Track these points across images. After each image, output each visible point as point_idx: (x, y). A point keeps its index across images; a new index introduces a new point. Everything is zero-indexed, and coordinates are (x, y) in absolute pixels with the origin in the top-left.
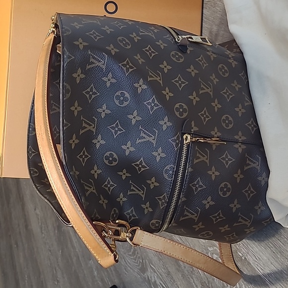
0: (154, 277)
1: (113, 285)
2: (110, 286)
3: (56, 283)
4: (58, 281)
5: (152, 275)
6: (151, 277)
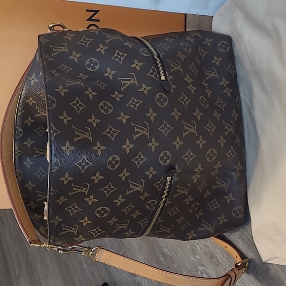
0: (145, 283)
1: (104, 282)
2: (102, 284)
3: (45, 267)
4: (47, 266)
5: (143, 281)
6: (141, 282)
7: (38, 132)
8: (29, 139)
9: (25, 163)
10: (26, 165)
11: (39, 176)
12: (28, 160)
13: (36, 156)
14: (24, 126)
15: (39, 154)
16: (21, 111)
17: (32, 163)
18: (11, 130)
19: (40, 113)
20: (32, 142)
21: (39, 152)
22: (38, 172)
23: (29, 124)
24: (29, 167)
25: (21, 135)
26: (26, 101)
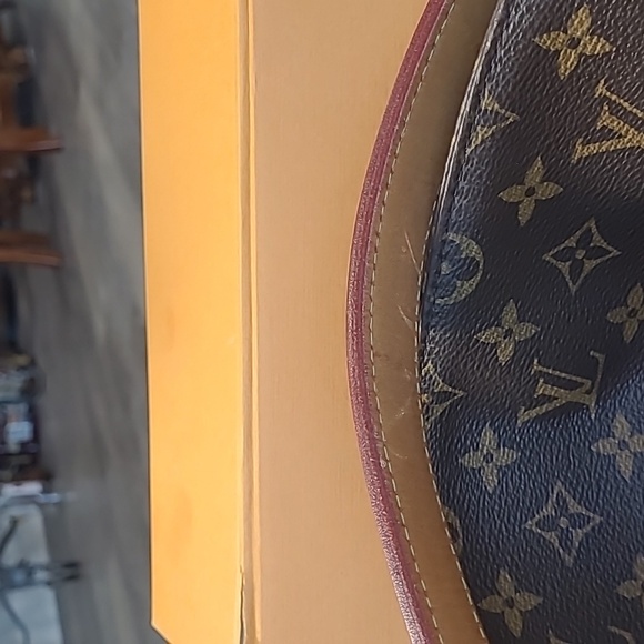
7: (565, 267)
8: (510, 314)
9: (470, 461)
10: (477, 472)
11: (552, 537)
12: (488, 437)
13: (533, 413)
14: (494, 223)
15: (550, 399)
16: (498, 118)
17: (506, 456)
18: (411, 253)
19: (608, 134)
20: (527, 330)
21: (551, 391)
22: (548, 511)
23: (525, 213)
24: (490, 480)
25: (468, 287)
26: (545, 41)
